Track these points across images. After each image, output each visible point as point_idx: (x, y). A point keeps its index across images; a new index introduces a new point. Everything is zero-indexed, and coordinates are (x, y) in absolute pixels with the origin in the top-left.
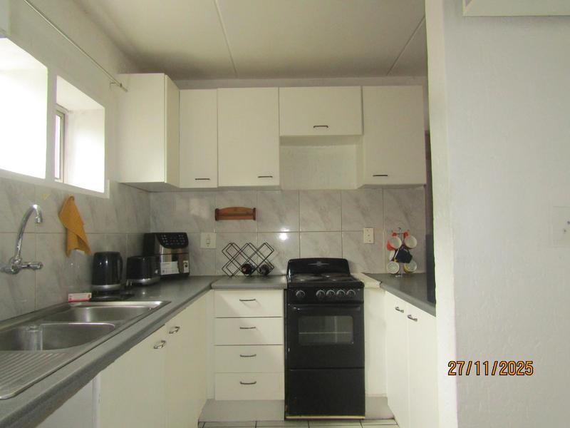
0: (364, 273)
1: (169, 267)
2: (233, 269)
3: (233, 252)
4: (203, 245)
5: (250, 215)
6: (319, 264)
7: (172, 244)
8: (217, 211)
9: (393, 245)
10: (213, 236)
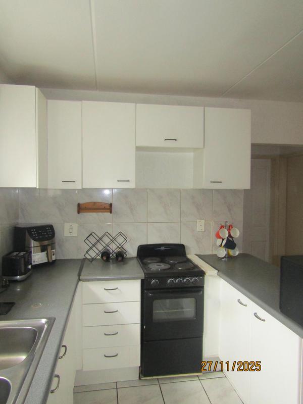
0: (196, 255)
1: (38, 257)
2: (93, 254)
3: (93, 240)
4: (66, 234)
5: (108, 209)
6: (163, 248)
7: (41, 237)
8: (79, 205)
9: (221, 235)
10: (75, 226)
